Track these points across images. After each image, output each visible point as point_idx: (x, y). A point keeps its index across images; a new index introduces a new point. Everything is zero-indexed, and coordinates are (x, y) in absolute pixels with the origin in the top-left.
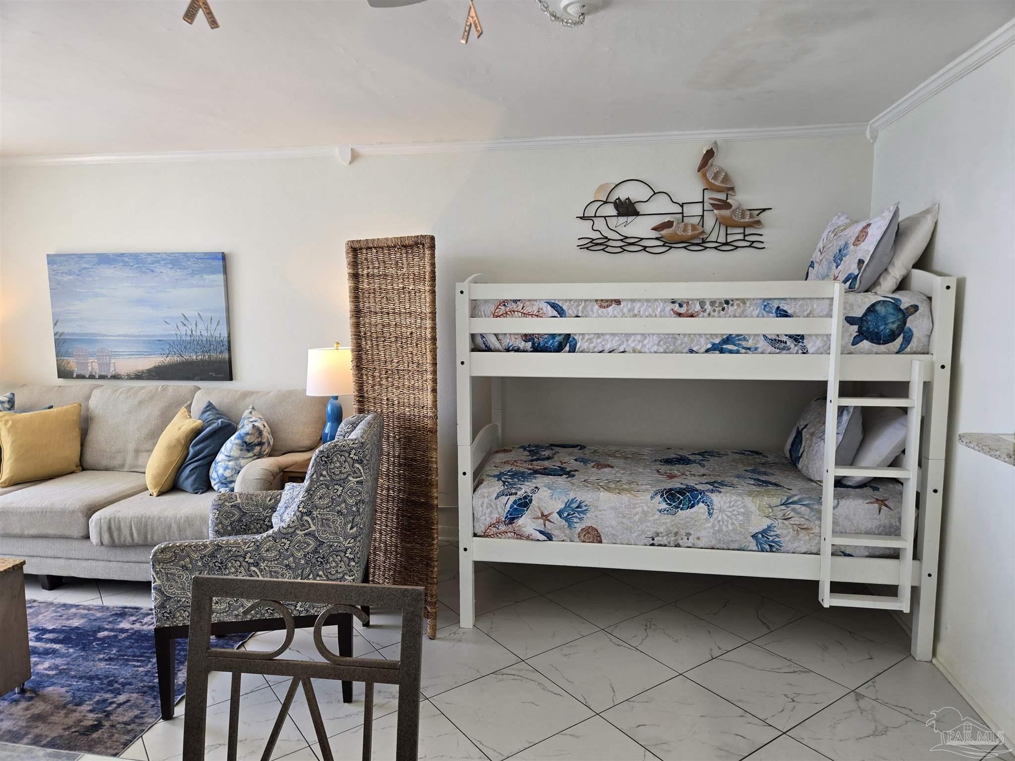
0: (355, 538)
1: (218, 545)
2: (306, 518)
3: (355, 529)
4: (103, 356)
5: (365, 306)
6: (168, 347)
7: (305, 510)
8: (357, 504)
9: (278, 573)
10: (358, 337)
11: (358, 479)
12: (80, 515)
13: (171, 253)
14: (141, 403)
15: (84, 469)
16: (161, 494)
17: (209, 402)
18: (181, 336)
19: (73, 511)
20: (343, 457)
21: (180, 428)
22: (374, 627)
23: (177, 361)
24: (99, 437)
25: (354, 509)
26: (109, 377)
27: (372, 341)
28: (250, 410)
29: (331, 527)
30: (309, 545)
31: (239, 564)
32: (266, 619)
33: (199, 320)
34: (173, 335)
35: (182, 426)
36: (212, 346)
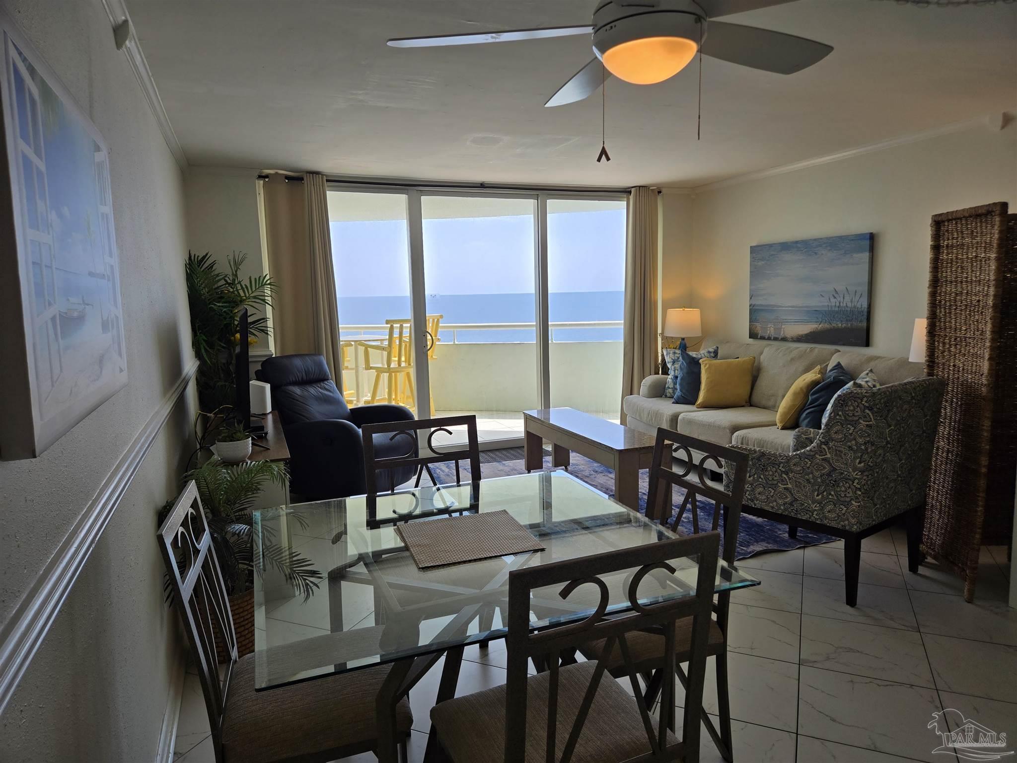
0: (862, 472)
1: (763, 453)
2: (824, 446)
3: (862, 464)
4: (779, 322)
5: (943, 275)
7: (823, 440)
8: (865, 443)
9: (801, 484)
10: (934, 305)
11: (867, 423)
12: (728, 430)
13: (830, 237)
14: (792, 359)
15: (751, 406)
16: (784, 428)
17: (839, 362)
18: (831, 307)
19: (725, 428)
20: (856, 403)
21: (804, 380)
22: (920, 575)
23: (827, 328)
24: (763, 383)
25: (863, 447)
26: (780, 338)
27: (945, 309)
28: (867, 372)
29: (842, 458)
30: (825, 468)
31: (775, 470)
32: (791, 517)
33: (846, 294)
34: (826, 306)
35: (806, 378)
36: (854, 315)
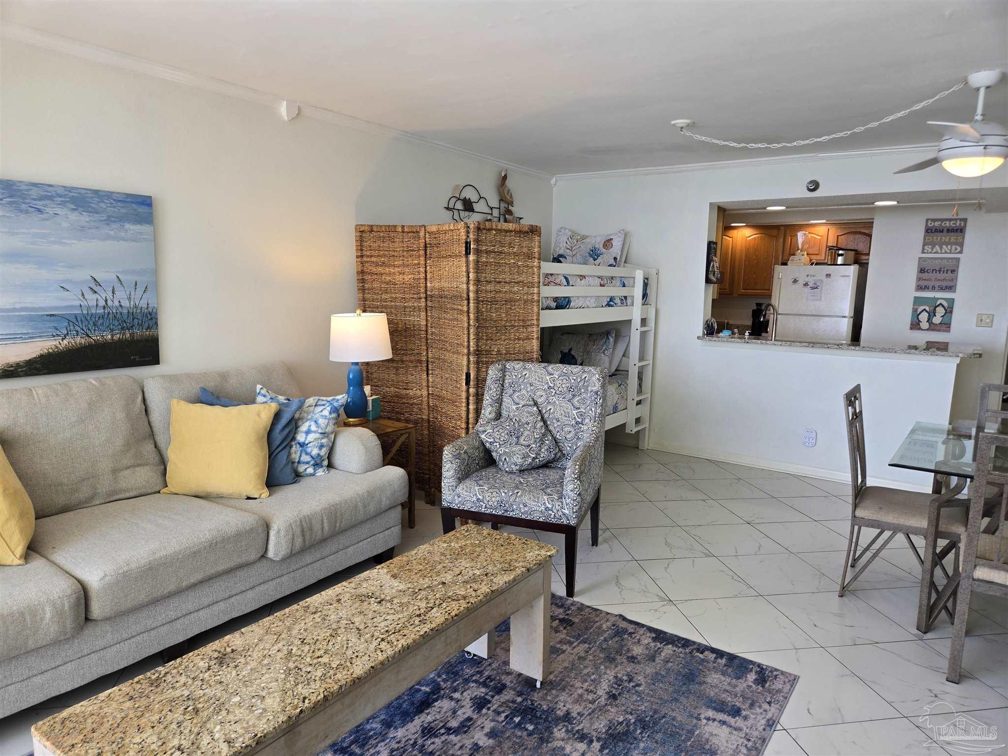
6: (67, 324)
13: (73, 188)
18: (89, 308)
23: (80, 344)
33: (117, 286)
34: (76, 306)
36: (135, 320)
